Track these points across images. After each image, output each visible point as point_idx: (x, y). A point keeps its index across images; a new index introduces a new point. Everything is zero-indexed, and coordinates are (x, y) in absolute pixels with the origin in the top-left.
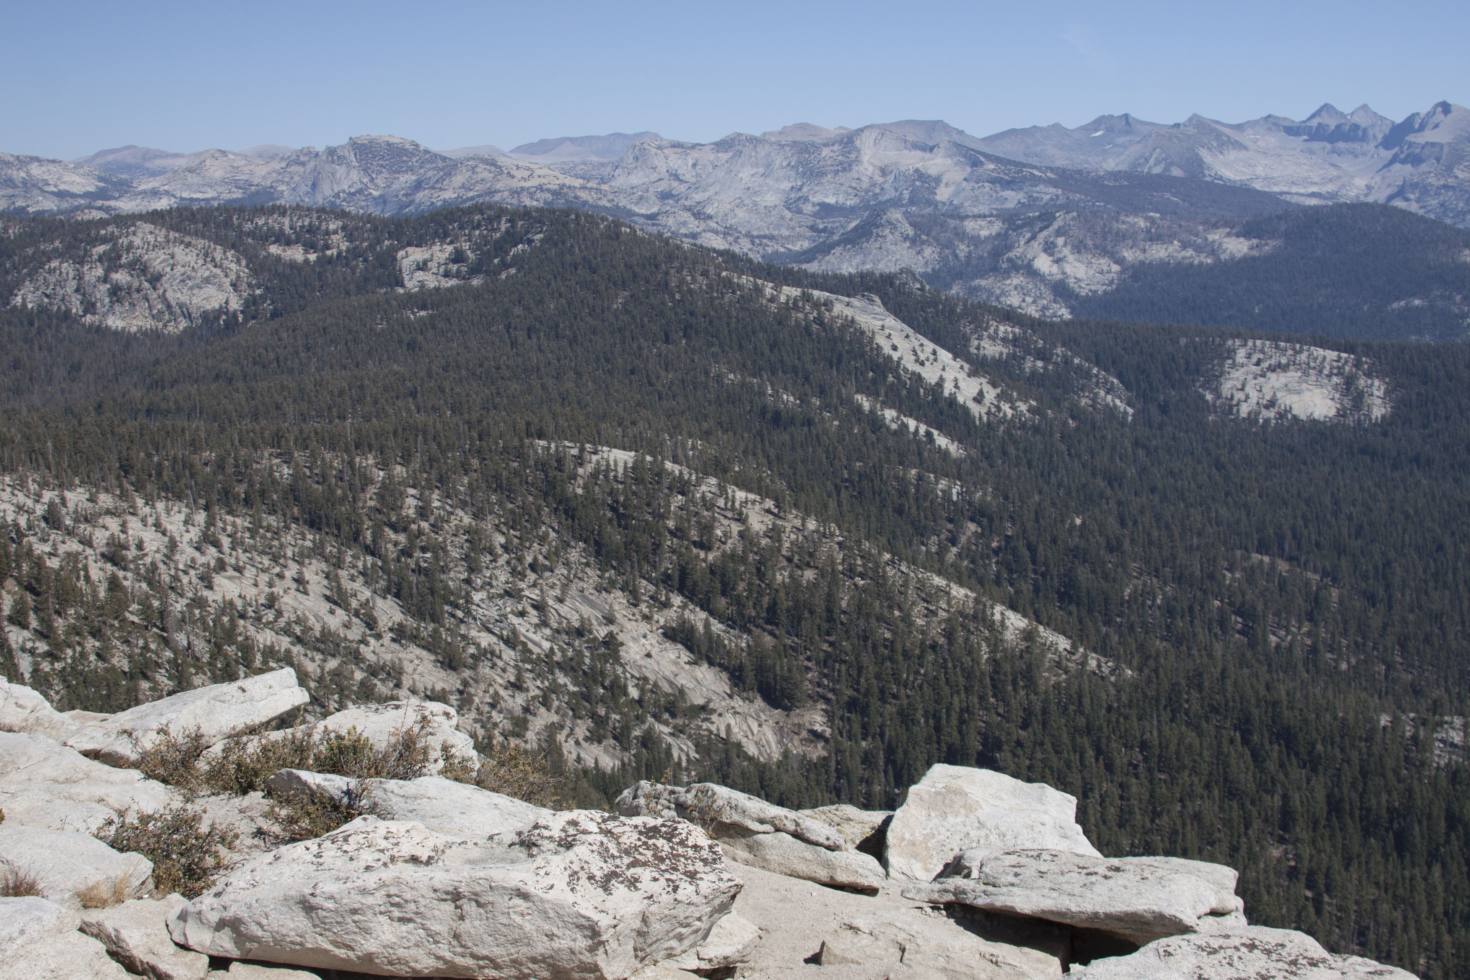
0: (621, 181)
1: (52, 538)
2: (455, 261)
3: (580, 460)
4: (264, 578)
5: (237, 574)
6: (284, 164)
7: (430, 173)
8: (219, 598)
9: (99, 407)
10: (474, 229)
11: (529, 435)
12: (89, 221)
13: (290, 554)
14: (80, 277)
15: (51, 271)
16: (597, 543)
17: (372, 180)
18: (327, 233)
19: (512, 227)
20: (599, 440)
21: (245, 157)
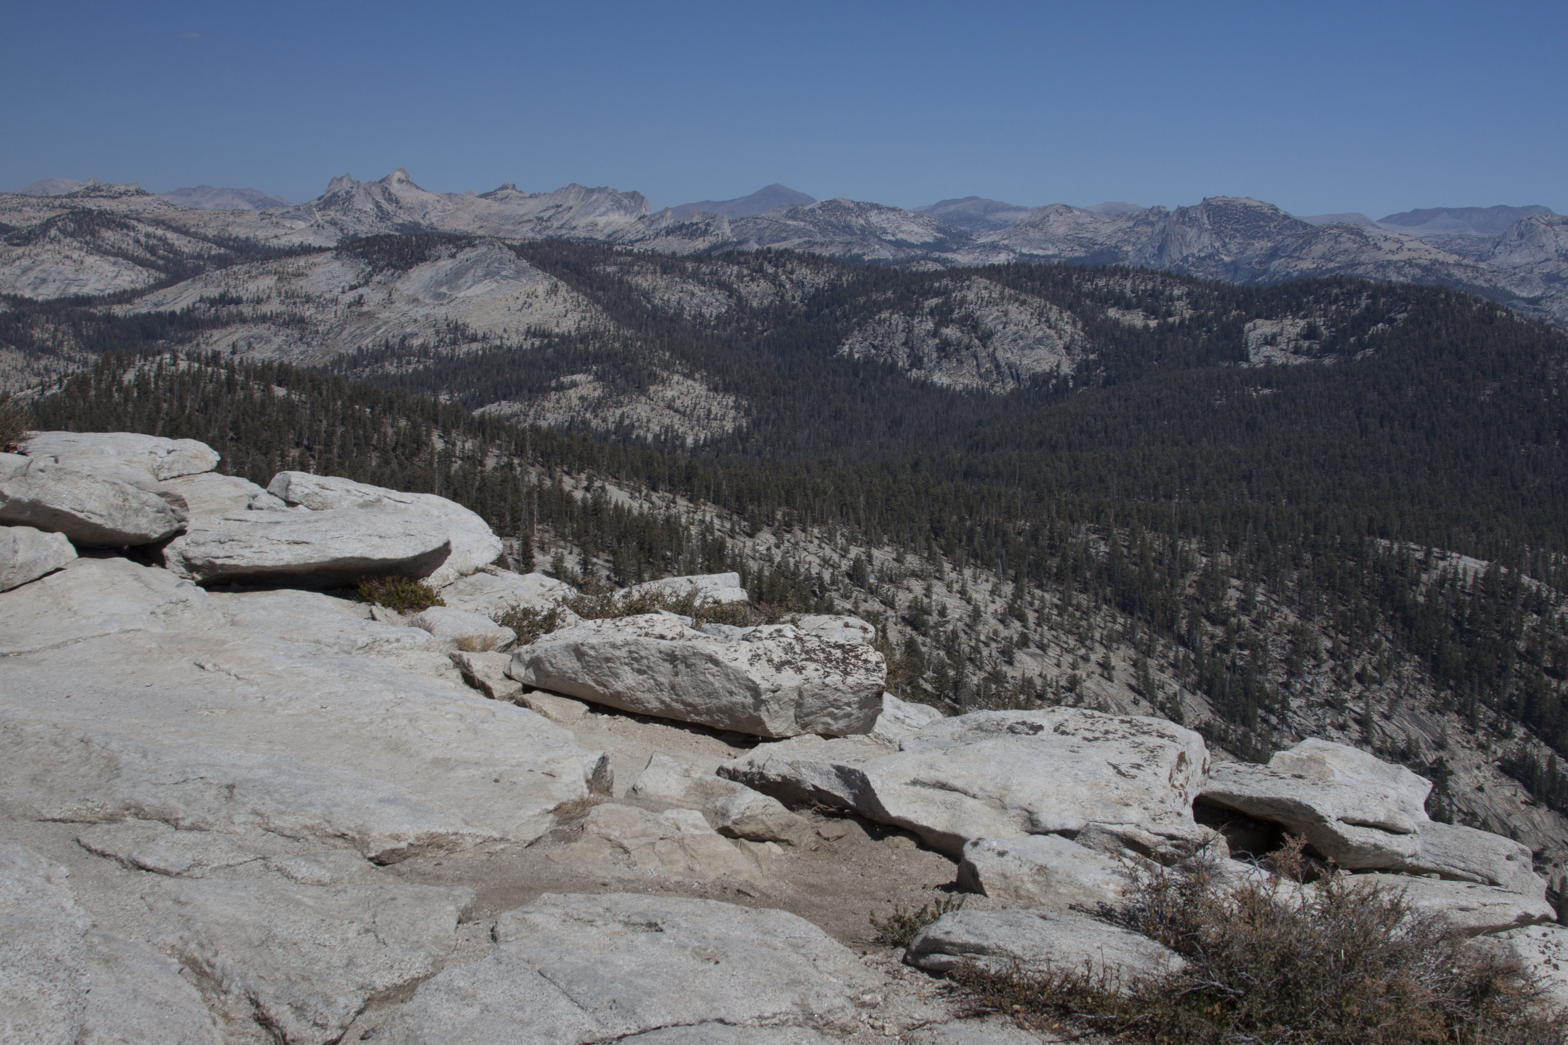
0: (1502, 259)
1: (854, 595)
2: (1306, 337)
3: (1425, 565)
4: (1068, 658)
5: (1039, 651)
6: (1131, 224)
7: (1289, 240)
8: (1018, 674)
9: (916, 466)
10: (1331, 303)
11: (1370, 533)
12: (923, 273)
13: (1097, 636)
14: (909, 330)
15: (880, 322)
16: (1434, 658)
17: (1224, 245)
18: (1171, 299)
19: (1373, 304)
20: (1450, 544)
21: (1091, 214)
